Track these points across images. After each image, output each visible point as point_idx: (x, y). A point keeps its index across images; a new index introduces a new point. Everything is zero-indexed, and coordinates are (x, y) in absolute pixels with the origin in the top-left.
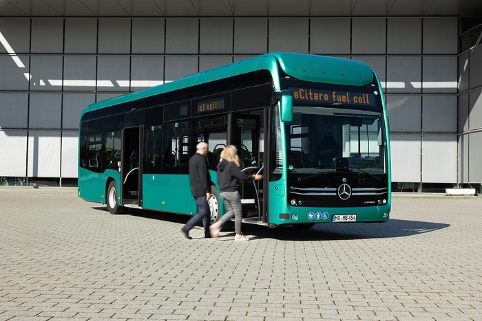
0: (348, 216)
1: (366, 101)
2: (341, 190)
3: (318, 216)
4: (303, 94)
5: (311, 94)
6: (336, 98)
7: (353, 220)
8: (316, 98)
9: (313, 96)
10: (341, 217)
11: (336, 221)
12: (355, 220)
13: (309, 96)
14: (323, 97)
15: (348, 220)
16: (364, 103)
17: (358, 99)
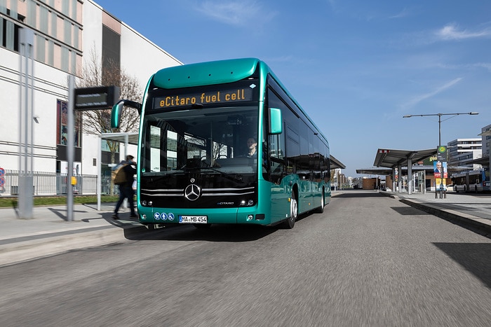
0: (198, 218)
1: (241, 96)
2: (189, 191)
3: (164, 216)
4: (169, 101)
5: (177, 100)
6: (204, 100)
7: (204, 222)
8: (182, 103)
9: (179, 102)
10: (189, 218)
11: (183, 222)
12: (206, 222)
13: (175, 102)
14: (189, 101)
15: (197, 222)
16: (239, 98)
17: (231, 97)
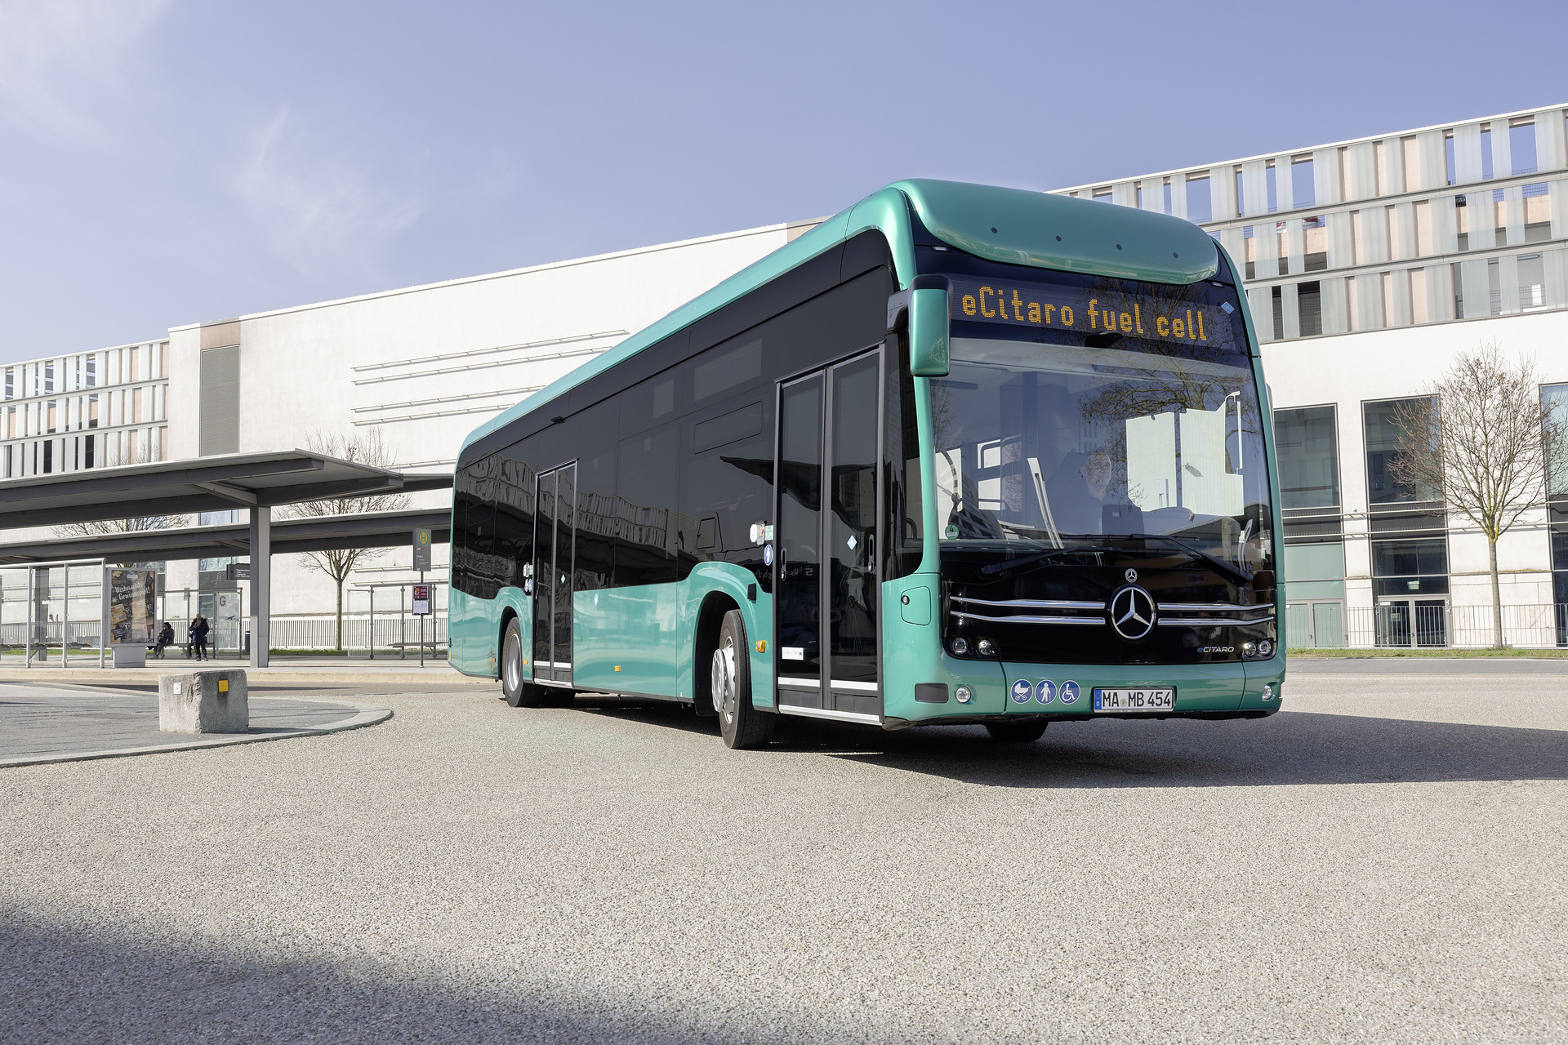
0: (1147, 693)
1: (1196, 331)
2: (1123, 608)
4: (992, 303)
5: (1016, 303)
6: (1099, 320)
7: (1164, 708)
8: (1035, 317)
9: (1024, 311)
10: (1123, 695)
11: (1106, 708)
12: (1169, 707)
13: (1010, 309)
14: (1056, 316)
15: (1147, 707)
16: (1193, 337)
17: (1170, 326)
